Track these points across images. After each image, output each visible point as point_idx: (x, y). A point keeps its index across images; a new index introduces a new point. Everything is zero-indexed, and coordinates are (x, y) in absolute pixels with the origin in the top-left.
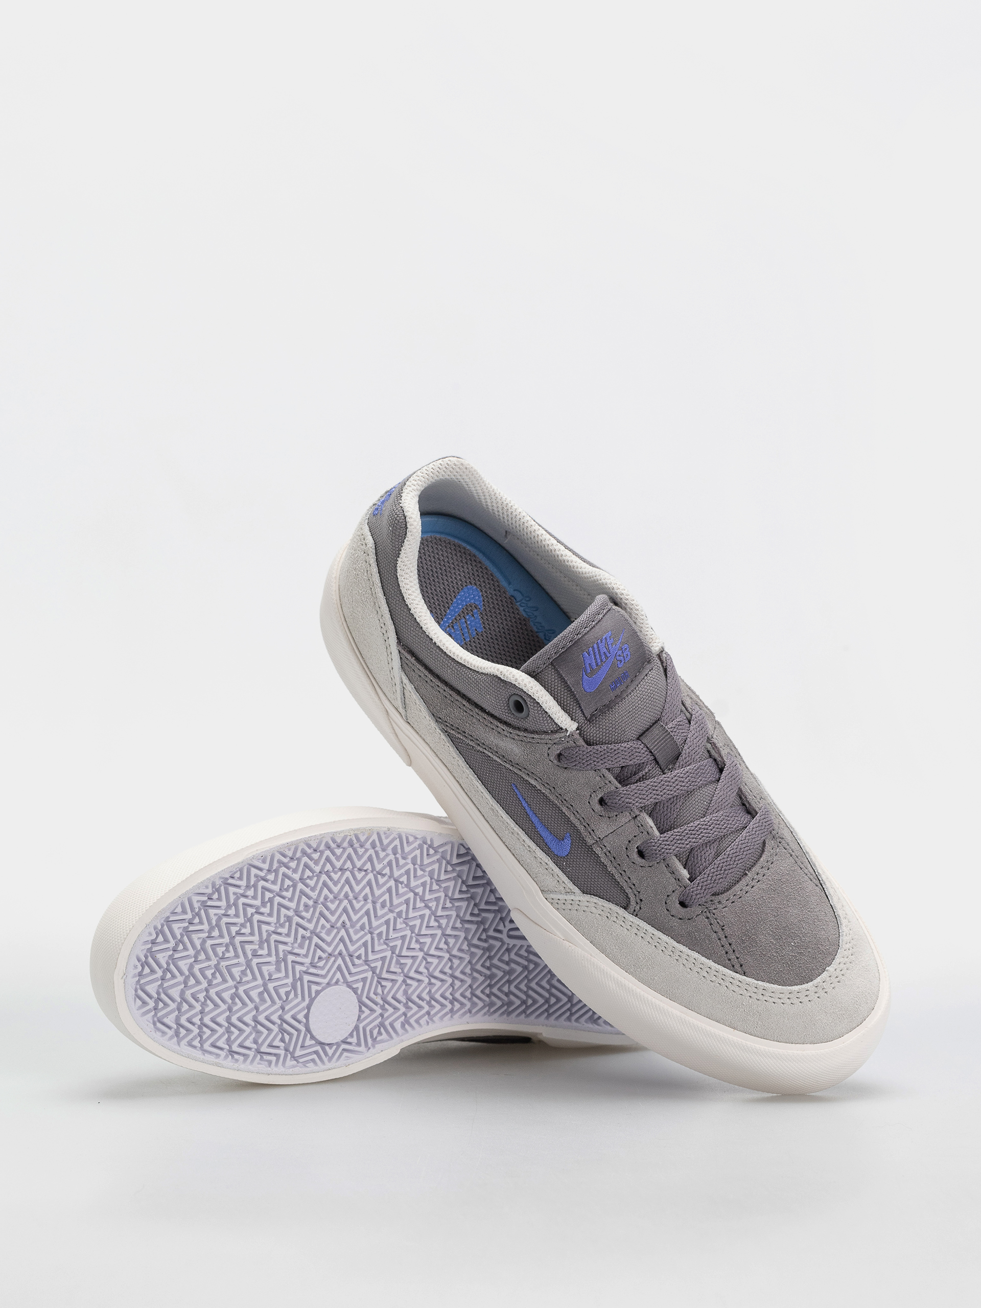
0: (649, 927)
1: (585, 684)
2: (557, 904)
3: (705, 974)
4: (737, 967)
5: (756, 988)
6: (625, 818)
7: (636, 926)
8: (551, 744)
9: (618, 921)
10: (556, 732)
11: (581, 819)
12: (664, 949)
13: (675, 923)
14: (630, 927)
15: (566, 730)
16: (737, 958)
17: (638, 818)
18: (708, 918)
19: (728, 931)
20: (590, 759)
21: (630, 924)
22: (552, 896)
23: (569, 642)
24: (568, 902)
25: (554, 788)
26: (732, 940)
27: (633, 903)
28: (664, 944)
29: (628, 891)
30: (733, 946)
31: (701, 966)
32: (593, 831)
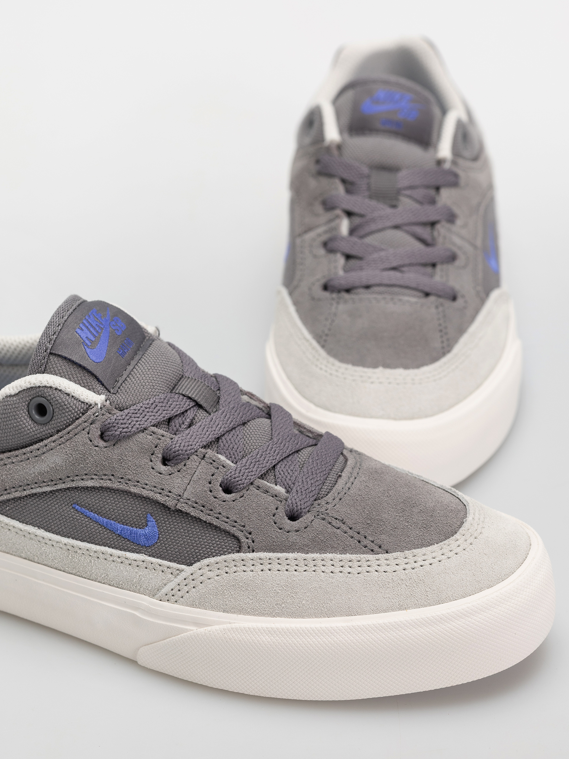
0: (271, 555)
1: (91, 356)
2: (173, 597)
3: (350, 570)
4: (376, 548)
5: (406, 558)
6: (193, 462)
7: (258, 560)
8: (87, 426)
9: (238, 569)
10: (87, 409)
11: (153, 489)
12: (296, 568)
13: (293, 537)
14: (252, 567)
15: (96, 404)
16: (373, 542)
17: (206, 456)
18: (324, 519)
19: (349, 522)
20: (132, 421)
21: (251, 562)
22: (164, 591)
23: (58, 326)
24: (181, 584)
25: (113, 475)
26: (358, 528)
27: (243, 539)
28: (294, 563)
29: (233, 530)
30: (362, 532)
31: (342, 564)
32: (170, 492)
